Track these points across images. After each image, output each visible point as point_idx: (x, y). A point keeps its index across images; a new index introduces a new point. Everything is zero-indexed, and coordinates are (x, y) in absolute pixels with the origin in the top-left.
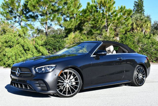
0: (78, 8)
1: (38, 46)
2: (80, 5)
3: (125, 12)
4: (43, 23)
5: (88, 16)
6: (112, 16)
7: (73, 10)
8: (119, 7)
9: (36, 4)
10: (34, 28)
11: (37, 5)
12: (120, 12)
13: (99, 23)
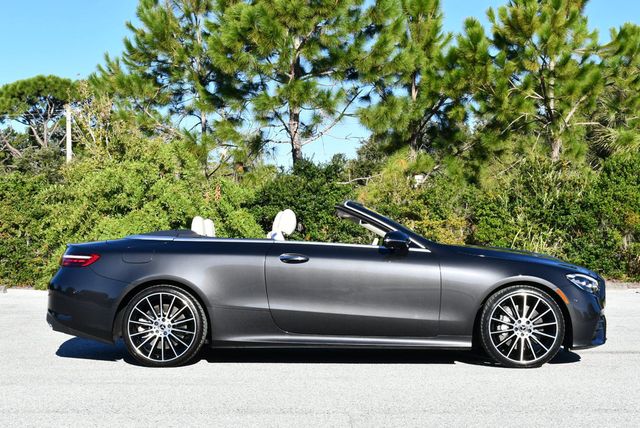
0: (428, 46)
1: (228, 207)
2: (439, 35)
3: (632, 51)
4: (265, 115)
5: (458, 77)
6: (562, 74)
7: (399, 58)
8: (613, 31)
9: (233, 41)
10: (236, 137)
11: (240, 46)
12: (616, 54)
13: (505, 105)
